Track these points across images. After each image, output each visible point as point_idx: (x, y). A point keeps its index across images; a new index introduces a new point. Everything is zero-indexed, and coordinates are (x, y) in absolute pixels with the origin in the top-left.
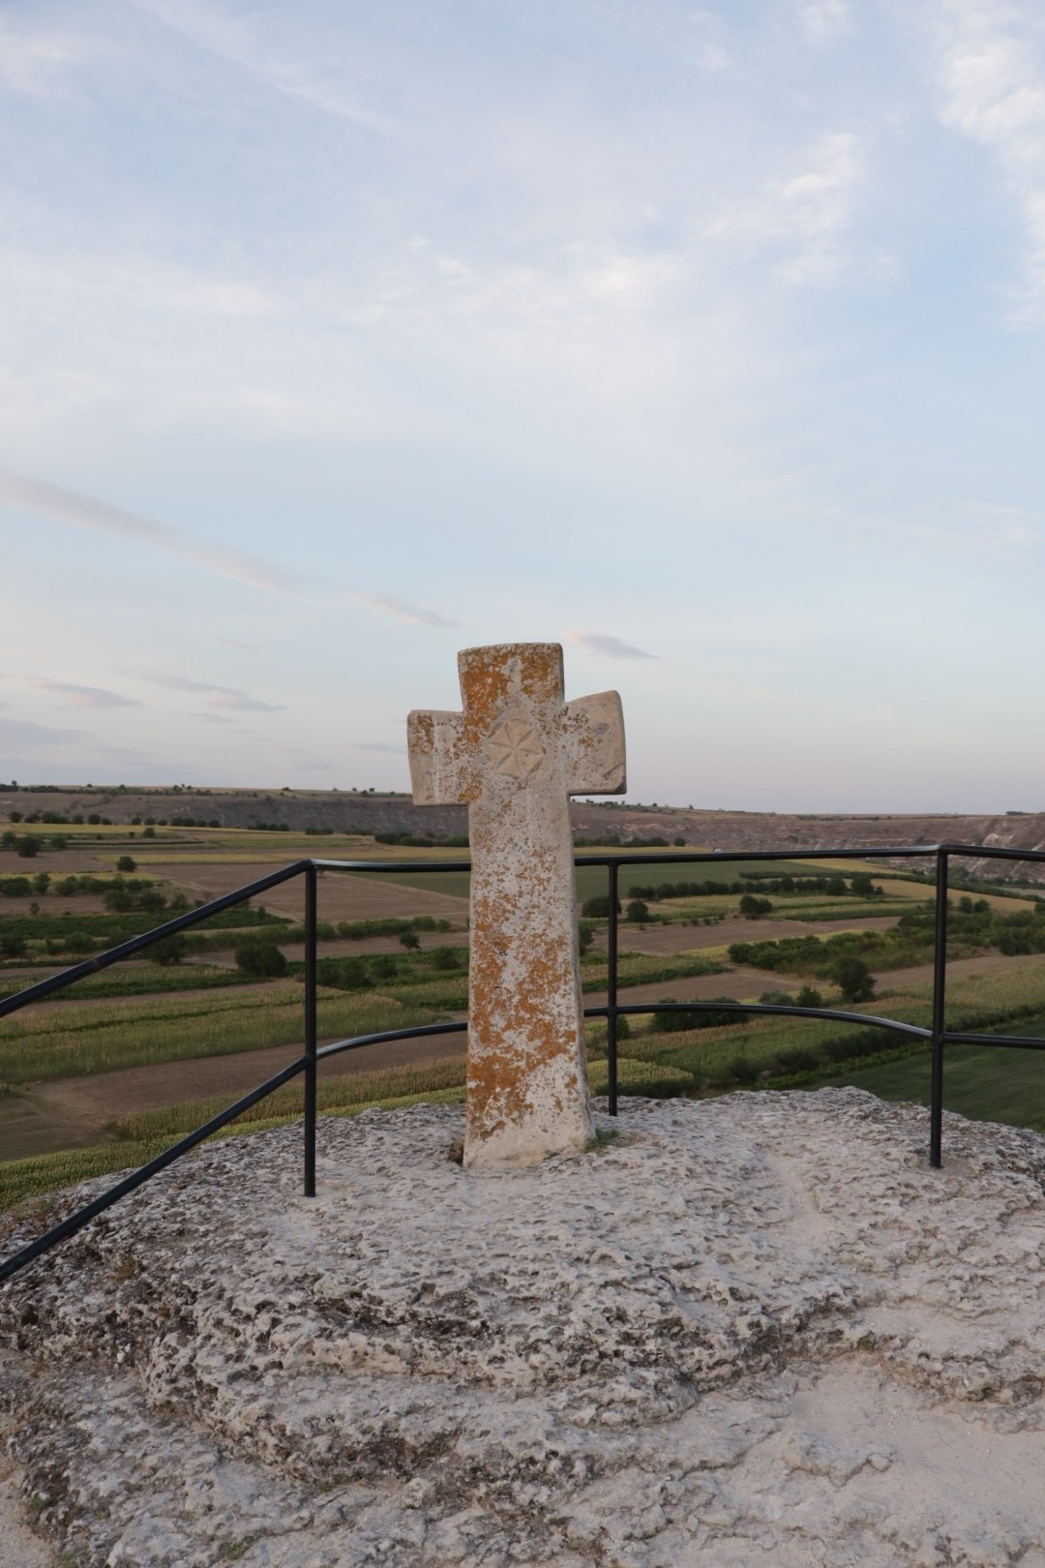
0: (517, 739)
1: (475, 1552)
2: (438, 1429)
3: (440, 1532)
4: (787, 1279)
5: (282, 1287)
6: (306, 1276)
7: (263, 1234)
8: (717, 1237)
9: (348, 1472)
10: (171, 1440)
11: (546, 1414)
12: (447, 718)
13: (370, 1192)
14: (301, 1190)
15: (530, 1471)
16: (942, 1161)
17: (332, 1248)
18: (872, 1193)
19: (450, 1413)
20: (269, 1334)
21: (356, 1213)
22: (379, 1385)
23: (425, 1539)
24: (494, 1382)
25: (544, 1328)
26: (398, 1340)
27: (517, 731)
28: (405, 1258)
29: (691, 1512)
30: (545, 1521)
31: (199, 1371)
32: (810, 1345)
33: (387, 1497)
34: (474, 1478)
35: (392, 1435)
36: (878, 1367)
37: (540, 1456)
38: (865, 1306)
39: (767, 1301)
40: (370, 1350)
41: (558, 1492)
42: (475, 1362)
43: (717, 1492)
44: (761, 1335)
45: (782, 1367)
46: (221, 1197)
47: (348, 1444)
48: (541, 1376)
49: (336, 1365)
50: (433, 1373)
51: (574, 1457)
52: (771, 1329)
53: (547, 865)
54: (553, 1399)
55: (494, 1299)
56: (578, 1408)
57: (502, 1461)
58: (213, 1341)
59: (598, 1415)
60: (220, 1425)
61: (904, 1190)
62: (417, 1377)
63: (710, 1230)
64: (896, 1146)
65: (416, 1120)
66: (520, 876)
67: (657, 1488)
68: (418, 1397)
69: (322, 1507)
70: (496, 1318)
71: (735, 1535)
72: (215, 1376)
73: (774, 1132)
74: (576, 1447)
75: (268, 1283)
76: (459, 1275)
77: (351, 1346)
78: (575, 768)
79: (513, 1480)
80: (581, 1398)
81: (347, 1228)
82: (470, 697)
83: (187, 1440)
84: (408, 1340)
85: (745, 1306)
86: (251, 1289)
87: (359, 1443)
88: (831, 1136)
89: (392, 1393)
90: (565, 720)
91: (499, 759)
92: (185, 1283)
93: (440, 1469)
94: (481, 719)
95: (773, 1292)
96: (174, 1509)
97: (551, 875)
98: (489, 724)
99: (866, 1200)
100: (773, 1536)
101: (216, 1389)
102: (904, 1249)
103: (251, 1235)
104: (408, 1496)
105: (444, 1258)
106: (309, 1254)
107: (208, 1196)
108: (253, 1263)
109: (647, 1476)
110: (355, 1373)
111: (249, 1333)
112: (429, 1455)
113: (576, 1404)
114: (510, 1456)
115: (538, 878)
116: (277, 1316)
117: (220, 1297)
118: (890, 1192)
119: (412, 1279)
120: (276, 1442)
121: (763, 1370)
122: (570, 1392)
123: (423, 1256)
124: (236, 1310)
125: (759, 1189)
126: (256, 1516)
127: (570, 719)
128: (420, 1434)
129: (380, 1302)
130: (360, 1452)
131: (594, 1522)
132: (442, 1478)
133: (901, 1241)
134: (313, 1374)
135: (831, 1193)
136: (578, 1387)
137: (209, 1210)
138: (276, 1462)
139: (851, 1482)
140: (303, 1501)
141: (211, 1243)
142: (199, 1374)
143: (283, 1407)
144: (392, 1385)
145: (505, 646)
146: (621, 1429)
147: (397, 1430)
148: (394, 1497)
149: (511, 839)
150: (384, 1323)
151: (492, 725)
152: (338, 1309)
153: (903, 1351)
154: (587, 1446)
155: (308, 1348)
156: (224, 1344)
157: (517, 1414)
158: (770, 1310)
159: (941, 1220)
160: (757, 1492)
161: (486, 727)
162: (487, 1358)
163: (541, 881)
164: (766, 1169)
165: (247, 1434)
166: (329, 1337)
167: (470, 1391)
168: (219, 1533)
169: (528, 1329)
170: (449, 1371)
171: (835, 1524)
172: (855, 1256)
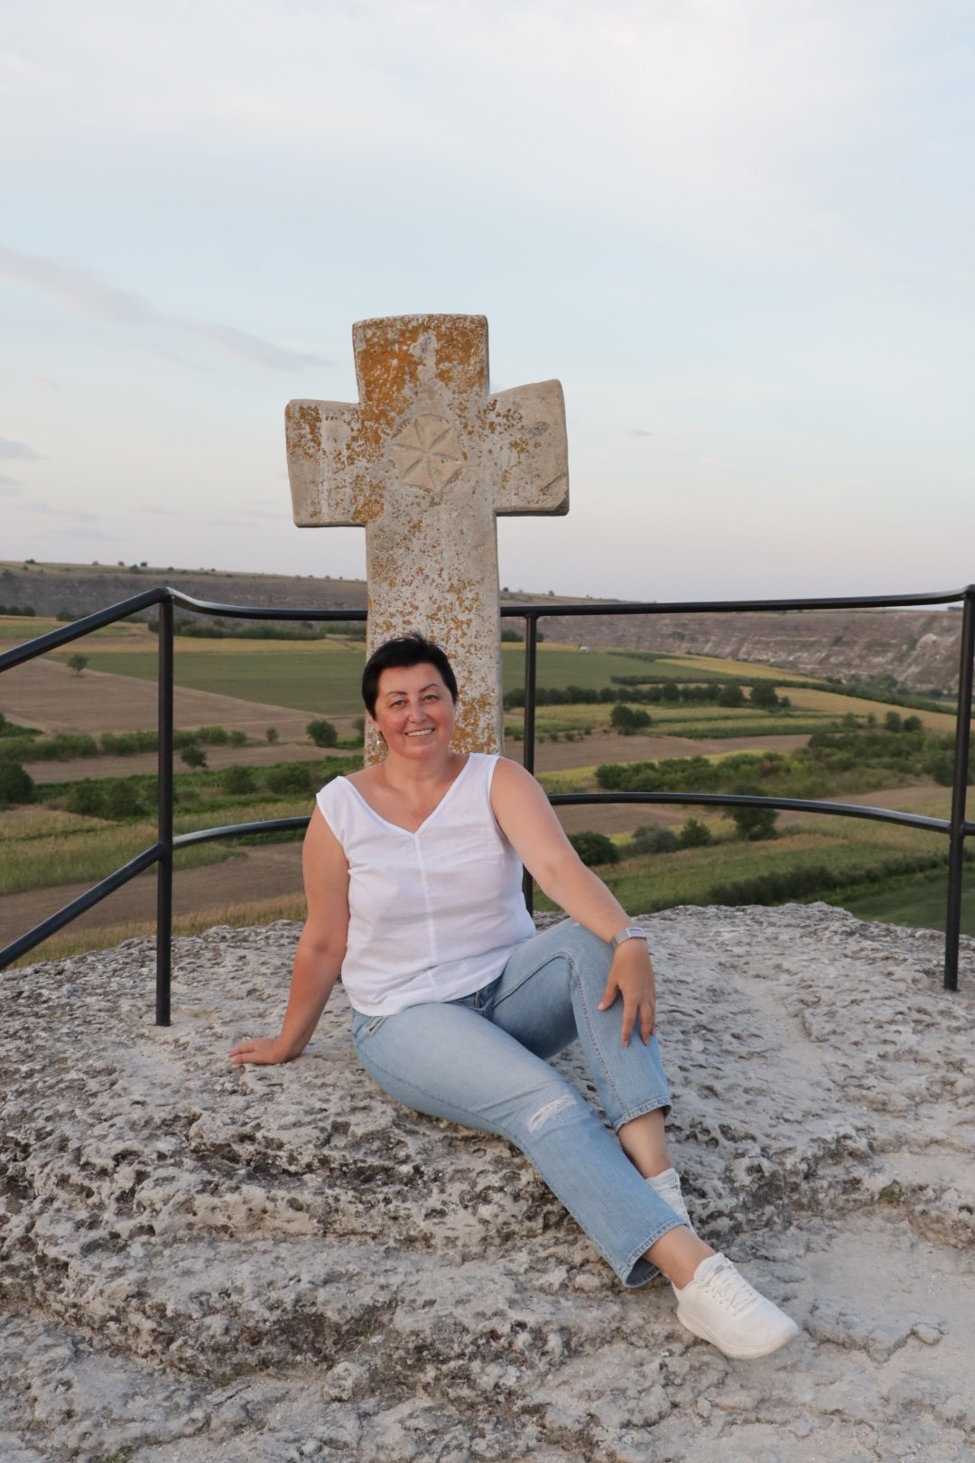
0: (429, 442)
1: (428, 1451)
2: (367, 1301)
3: (378, 1429)
4: (787, 1116)
5: (146, 1132)
6: (177, 1118)
7: (110, 1071)
8: (694, 1066)
9: (252, 1359)
10: (5, 1333)
11: (505, 1279)
12: (338, 410)
13: (242, 1018)
14: (152, 1017)
15: (491, 1346)
16: (959, 984)
17: (206, 1084)
18: (877, 1017)
19: (382, 1281)
20: (133, 1191)
21: (229, 1042)
22: (283, 1250)
23: (360, 1439)
24: (433, 1242)
25: (495, 1172)
26: (306, 1192)
27: (430, 428)
28: (305, 1091)
29: (699, 1394)
30: (515, 1409)
31: (41, 1243)
32: (821, 1196)
33: (302, 1389)
34: (419, 1360)
35: (307, 1310)
36: (905, 1225)
37: (504, 1329)
38: (883, 1151)
39: (767, 1142)
40: (270, 1206)
41: (529, 1372)
42: (408, 1217)
43: (730, 1370)
44: (762, 1183)
45: (788, 1223)
46: (44, 1030)
47: (251, 1323)
48: (493, 1232)
49: (225, 1228)
50: (353, 1233)
51: (545, 1330)
52: (774, 1175)
53: (467, 603)
54: (511, 1261)
55: (426, 1140)
56: (543, 1271)
57: (455, 1337)
58: (56, 1205)
59: (570, 1279)
60: (74, 1310)
61: (916, 1016)
62: (331, 1238)
63: (684, 1058)
64: (898, 965)
65: (282, 936)
66: (432, 617)
67: (655, 1365)
68: (336, 1263)
69: (220, 1404)
70: (431, 1161)
71: (758, 1420)
72: (64, 1248)
73: (737, 950)
74: (548, 1318)
75: (126, 1128)
76: (380, 1110)
77: (245, 1202)
78: (505, 479)
79: (470, 1359)
80: (547, 1258)
81: (218, 1060)
82: (368, 384)
83: (27, 1332)
84: (319, 1192)
85: (743, 1145)
86: (105, 1136)
87: (265, 1321)
88: (813, 955)
89: (301, 1259)
90: (492, 417)
91: (407, 465)
92: (11, 1134)
93: (373, 1349)
94: (383, 413)
95: (773, 1132)
96: (18, 1420)
97: (472, 616)
98: (393, 419)
99: (870, 1026)
100: (807, 1421)
101: (66, 1265)
102: (924, 1085)
103: (95, 1074)
104: (333, 1386)
105: (356, 1091)
106: (177, 1092)
107: (27, 1029)
108: (103, 1105)
109: (638, 1351)
110: (250, 1237)
111: (105, 1192)
112: (357, 1334)
113: (539, 1267)
114: (465, 1330)
115: (455, 620)
116: (143, 1168)
117: (62, 1147)
118: (900, 1017)
119: (319, 1116)
120: (154, 1325)
121: (766, 1226)
122: (531, 1252)
123: (330, 1089)
124: (87, 1164)
125: (733, 1013)
126: (133, 1420)
127: (498, 415)
128: (344, 1307)
129: (280, 1146)
130: (266, 1334)
131: (579, 1408)
132: (378, 1361)
133: (919, 1075)
134: (194, 1240)
135: (826, 1018)
136: (541, 1245)
137: (29, 1046)
138: (153, 1352)
139: (894, 1357)
140: (194, 1399)
141: (40, 1085)
142: (40, 1247)
143: (160, 1282)
144: (301, 1250)
145: (415, 318)
146: (600, 1296)
147: (314, 1304)
148: (313, 1389)
149: (421, 570)
150: (286, 1172)
151: (398, 421)
152: (223, 1157)
153: (938, 1204)
154: (561, 1316)
155: (187, 1207)
156: (70, 1208)
157: (468, 1279)
158: (771, 1152)
159: (967, 1051)
160: (778, 1370)
161: (389, 423)
162: (424, 1211)
163: (458, 624)
164: (736, 991)
165: (112, 1319)
166: (215, 1191)
167: (402, 1254)
168: (85, 1445)
169: (473, 1175)
170: (374, 1230)
171: (885, 1406)
172: (864, 1092)
